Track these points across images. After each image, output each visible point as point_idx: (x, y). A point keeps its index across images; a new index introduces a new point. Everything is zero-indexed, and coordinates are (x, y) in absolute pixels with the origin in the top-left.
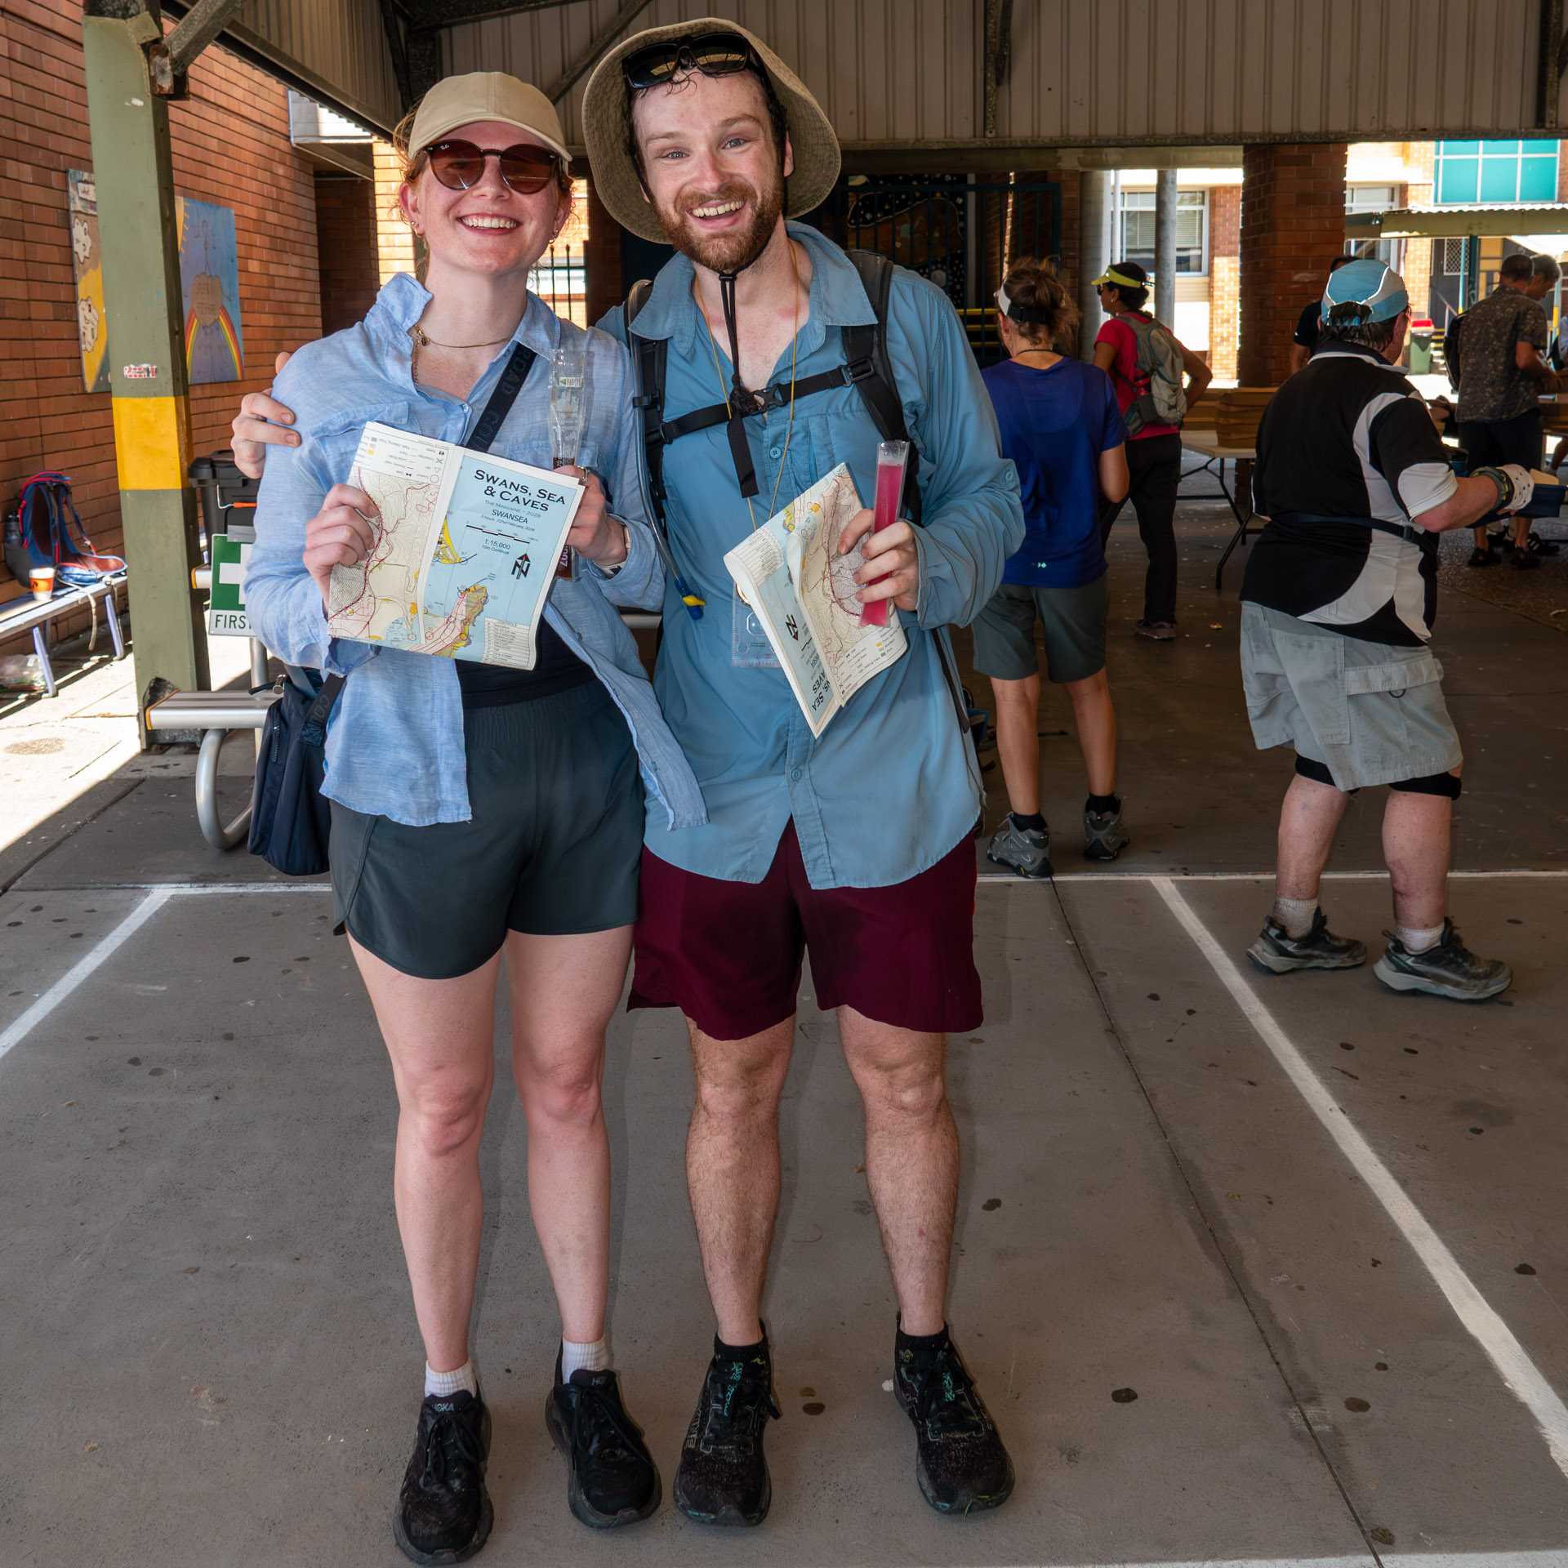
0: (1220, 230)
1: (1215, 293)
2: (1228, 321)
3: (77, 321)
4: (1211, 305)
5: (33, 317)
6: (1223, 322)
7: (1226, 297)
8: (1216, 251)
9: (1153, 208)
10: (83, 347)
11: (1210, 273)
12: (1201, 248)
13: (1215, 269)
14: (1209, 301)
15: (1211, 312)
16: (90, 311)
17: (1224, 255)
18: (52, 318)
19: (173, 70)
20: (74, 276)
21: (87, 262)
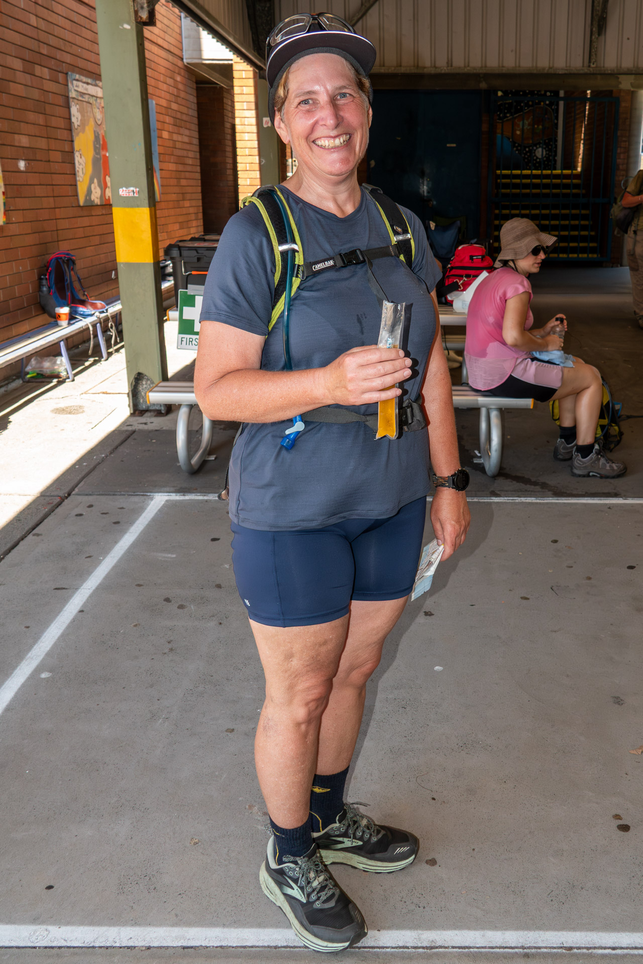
3: (74, 164)
5: (51, 160)
10: (78, 179)
16: (81, 158)
18: (60, 161)
20: (72, 136)
21: (79, 128)
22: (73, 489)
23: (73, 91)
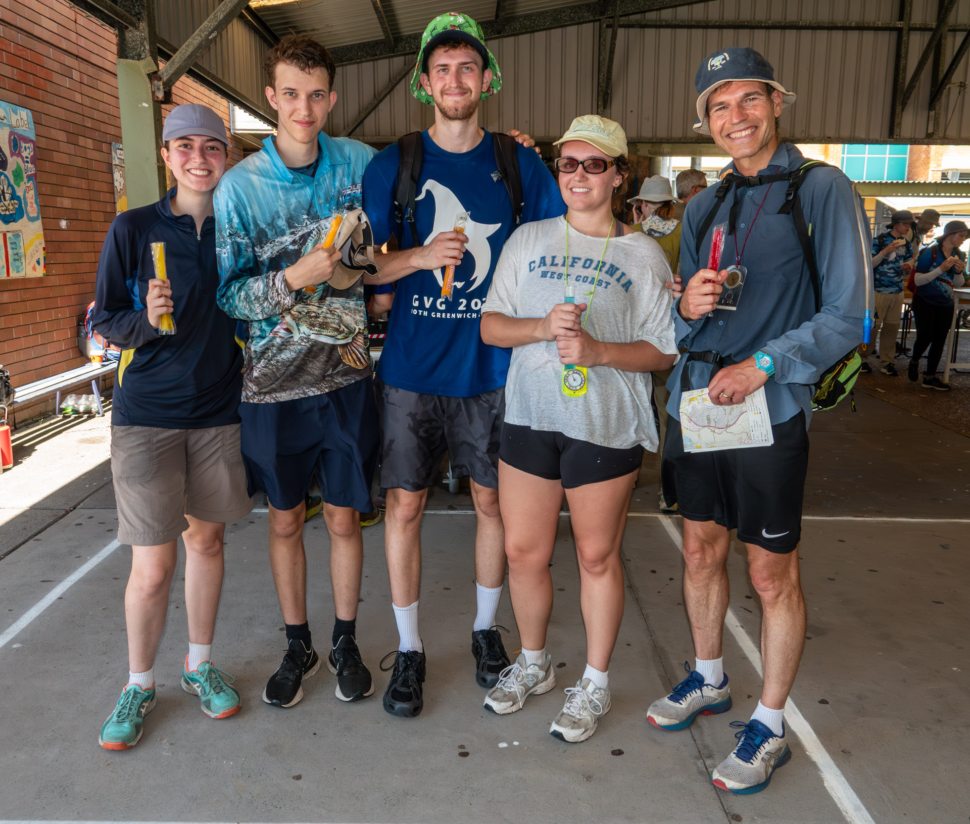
5: (93, 219)
19: (164, 88)
20: (114, 199)
21: (122, 192)
22: (79, 504)
23: (116, 158)
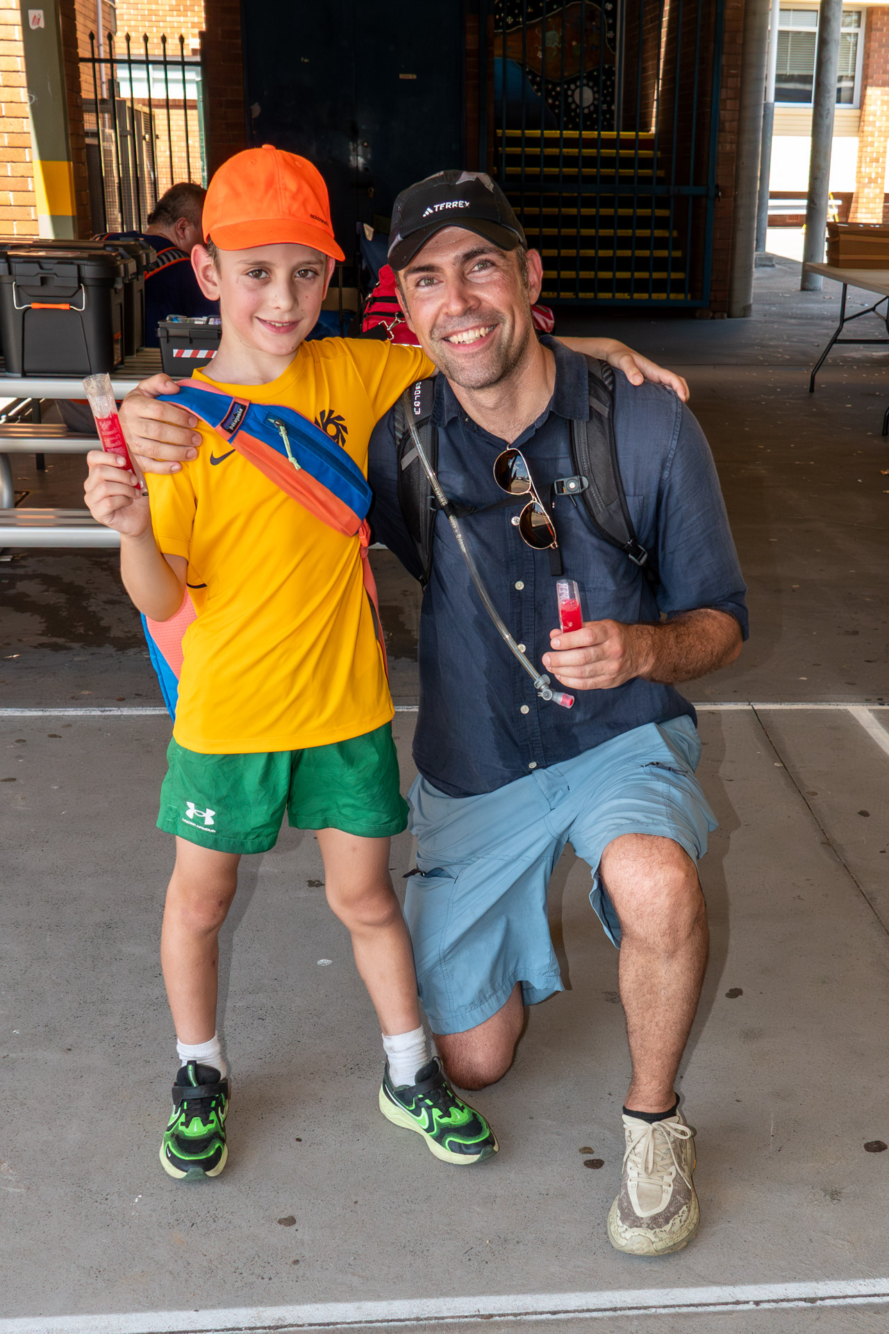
0: (875, 57)
1: (866, 128)
2: (877, 161)
4: (861, 142)
6: (871, 161)
7: (876, 134)
8: (870, 81)
9: (816, 29)
11: (861, 106)
12: (853, 78)
13: (867, 101)
14: (860, 136)
15: (861, 151)
17: (878, 85)
